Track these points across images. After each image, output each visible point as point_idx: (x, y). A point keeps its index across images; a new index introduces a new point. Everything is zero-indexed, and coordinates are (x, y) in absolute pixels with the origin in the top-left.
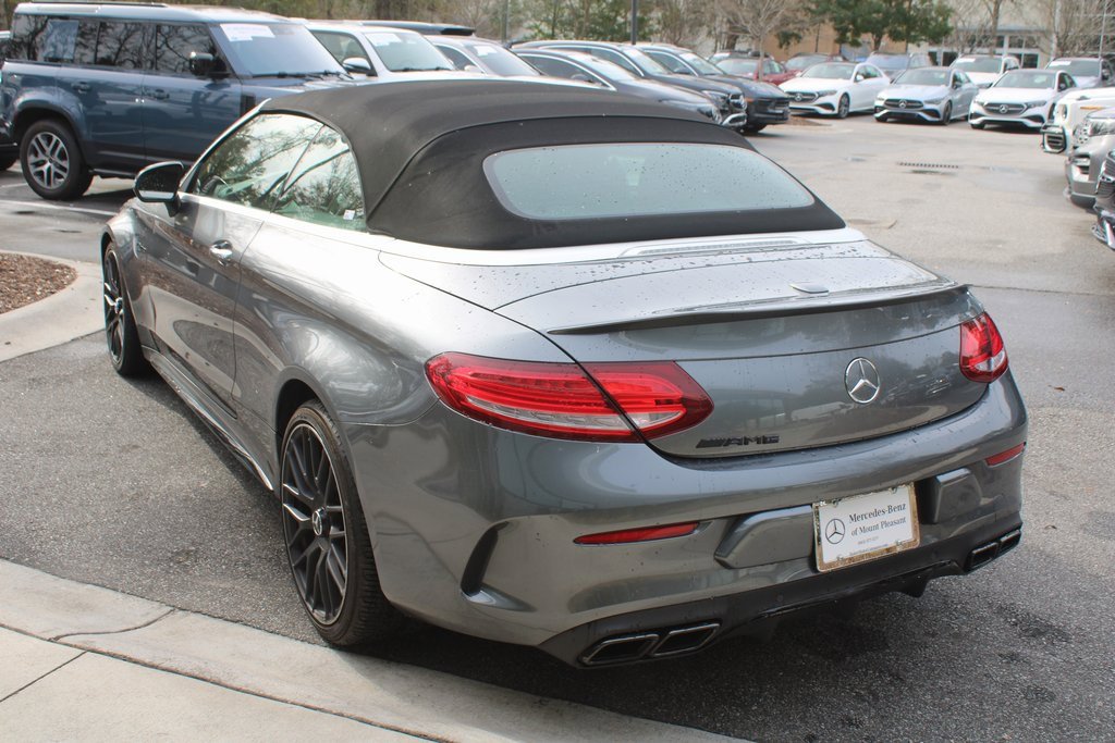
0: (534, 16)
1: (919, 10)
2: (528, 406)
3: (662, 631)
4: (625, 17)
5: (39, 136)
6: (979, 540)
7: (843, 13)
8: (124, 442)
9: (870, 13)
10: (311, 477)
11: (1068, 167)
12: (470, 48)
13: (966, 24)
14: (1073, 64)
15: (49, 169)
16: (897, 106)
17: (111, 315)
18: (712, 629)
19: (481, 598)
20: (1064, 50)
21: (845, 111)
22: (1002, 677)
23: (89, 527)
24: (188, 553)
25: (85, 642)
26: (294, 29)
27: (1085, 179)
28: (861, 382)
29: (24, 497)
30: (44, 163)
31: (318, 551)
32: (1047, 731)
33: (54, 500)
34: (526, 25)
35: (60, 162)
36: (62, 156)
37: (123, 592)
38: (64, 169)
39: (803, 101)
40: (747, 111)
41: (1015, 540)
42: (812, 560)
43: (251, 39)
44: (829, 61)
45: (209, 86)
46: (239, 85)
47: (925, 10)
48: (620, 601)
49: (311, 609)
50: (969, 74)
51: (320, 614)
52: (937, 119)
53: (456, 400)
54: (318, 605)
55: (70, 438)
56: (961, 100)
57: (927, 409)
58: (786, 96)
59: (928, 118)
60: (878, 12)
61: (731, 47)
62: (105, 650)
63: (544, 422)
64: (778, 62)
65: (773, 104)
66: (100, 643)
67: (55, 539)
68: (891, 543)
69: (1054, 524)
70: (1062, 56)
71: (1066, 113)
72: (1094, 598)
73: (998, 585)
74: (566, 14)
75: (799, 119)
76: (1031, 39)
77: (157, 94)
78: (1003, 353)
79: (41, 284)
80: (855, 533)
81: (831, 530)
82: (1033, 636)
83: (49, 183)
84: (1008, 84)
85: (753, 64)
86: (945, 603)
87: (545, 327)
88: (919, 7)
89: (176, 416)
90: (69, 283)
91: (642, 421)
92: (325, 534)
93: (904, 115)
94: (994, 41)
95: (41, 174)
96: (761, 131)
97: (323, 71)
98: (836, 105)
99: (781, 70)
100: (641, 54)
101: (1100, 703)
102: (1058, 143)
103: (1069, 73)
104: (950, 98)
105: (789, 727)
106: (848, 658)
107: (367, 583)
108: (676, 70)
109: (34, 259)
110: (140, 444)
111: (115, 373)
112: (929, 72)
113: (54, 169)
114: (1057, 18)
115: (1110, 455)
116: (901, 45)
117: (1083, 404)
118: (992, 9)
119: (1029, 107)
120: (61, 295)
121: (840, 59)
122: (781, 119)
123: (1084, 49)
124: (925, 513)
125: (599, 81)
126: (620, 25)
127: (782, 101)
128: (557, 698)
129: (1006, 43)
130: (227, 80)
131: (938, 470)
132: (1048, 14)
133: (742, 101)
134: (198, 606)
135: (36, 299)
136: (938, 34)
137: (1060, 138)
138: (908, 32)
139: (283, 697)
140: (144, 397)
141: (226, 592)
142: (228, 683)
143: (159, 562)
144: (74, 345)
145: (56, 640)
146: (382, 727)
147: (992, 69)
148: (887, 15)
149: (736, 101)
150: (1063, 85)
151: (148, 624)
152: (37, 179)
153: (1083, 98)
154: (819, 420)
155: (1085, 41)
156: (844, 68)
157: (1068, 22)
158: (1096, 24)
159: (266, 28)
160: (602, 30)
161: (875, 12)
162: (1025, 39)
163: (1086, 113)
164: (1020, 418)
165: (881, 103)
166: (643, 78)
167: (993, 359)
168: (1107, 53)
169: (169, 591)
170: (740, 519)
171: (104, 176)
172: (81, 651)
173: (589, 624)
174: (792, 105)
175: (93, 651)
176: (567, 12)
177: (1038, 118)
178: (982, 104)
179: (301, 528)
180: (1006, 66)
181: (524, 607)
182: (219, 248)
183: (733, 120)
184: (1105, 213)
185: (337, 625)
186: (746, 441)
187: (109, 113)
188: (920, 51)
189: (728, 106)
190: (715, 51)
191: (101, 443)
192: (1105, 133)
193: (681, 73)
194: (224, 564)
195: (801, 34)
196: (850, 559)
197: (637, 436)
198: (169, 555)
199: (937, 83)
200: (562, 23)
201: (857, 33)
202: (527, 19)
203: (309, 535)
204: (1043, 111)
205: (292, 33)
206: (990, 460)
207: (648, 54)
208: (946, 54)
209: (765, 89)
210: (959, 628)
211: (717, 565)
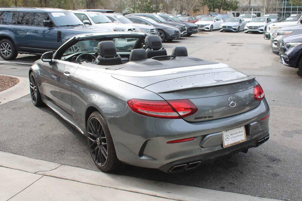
0: (129, 6)
1: (230, 2)
2: (153, 111)
3: (188, 163)
4: (153, 6)
5: (3, 43)
6: (260, 139)
7: (211, 4)
8: (40, 123)
9: (217, 3)
10: (96, 130)
11: (272, 44)
12: (115, 16)
13: (242, 5)
14: (270, 15)
15: (6, 52)
16: (226, 28)
17: (32, 91)
18: (199, 162)
19: (143, 158)
20: (267, 12)
21: (212, 29)
22: (266, 171)
23: (36, 145)
24: (62, 151)
25: (43, 173)
26: (70, 13)
27: (276, 46)
28: (232, 102)
29: (18, 138)
30: (5, 50)
31: (98, 148)
32: (278, 183)
33: (25, 139)
34: (127, 9)
35: (9, 50)
36: (10, 48)
37: (48, 161)
38: (10, 52)
39: (201, 27)
40: (187, 30)
41: (268, 138)
42: (222, 145)
43: (59, 16)
44: (207, 16)
45: (49, 29)
46: (57, 29)
47: (231, 2)
48: (177, 157)
49: (97, 163)
50: (244, 19)
51: (100, 164)
52: (236, 31)
53: (136, 110)
54: (99, 162)
55: (26, 123)
56: (242, 26)
57: (246, 108)
58: (197, 26)
59: (234, 31)
60: (219, 3)
61: (181, 13)
62: (48, 175)
63: (158, 115)
64: (193, 17)
65: (194, 28)
66: (47, 173)
67: (28, 149)
68: (240, 140)
69: (275, 134)
70: (267, 14)
71: (270, 29)
72: (286, 152)
73: (263, 150)
74: (137, 6)
75: (200, 32)
76: (259, 9)
77: (35, 31)
78: (263, 93)
79: (10, 83)
80: (232, 138)
81: (226, 138)
82: (273, 161)
83: (6, 56)
84: (254, 21)
85: (188, 18)
86: (251, 154)
87: (157, 92)
88: (230, 1)
89: (52, 117)
90: (18, 83)
91: (181, 113)
92: (101, 144)
93: (227, 30)
94: (250, 10)
95: (4, 53)
96: (191, 36)
97: (78, 24)
98: (210, 28)
99: (195, 19)
100: (159, 16)
101: (290, 176)
102: (268, 37)
103: (269, 18)
104: (239, 25)
105: (217, 185)
106: (229, 169)
107: (113, 155)
108: (168, 20)
109: (7, 76)
110: (44, 124)
111: (34, 106)
112: (234, 19)
113: (7, 52)
114: (265, 3)
115: (287, 117)
116: (225, 11)
117: (280, 104)
118: (249, 1)
119: (260, 27)
120: (16, 86)
121: (210, 16)
122: (196, 32)
123: (272, 11)
124: (247, 133)
125: (149, 24)
126: (152, 8)
127: (196, 28)
128: (160, 181)
129: (252, 10)
130: (53, 27)
131: (250, 122)
132: (263, 2)
133: (186, 28)
134: (68, 164)
135: (10, 87)
136: (235, 8)
137: (268, 36)
138: (227, 8)
139: (95, 184)
140: (43, 112)
141: (74, 160)
142: (81, 181)
143: (55, 153)
144: (22, 99)
145: (35, 173)
146: (121, 190)
147: (250, 17)
148: (222, 4)
149: (184, 28)
150: (268, 21)
151: (56, 168)
152: (3, 55)
153: (274, 25)
154: (220, 112)
155: (272, 9)
156: (211, 18)
157: (268, 4)
158: (275, 5)
159: (63, 13)
160: (147, 9)
161: (218, 3)
162: (257, 9)
163: (275, 29)
164: (268, 109)
165: (221, 27)
166: (160, 23)
167: (261, 95)
168: (279, 12)
169: (59, 160)
170: (205, 136)
171: (21, 53)
172: (43, 176)
173: (171, 162)
174: (198, 28)
175: (46, 175)
176: (137, 5)
177: (262, 30)
178: (247, 27)
179: (93, 143)
180: (253, 16)
181: (154, 159)
182: (66, 73)
183: (184, 33)
184: (282, 55)
185: (105, 166)
186: (206, 117)
187: (20, 36)
188: (230, 13)
189: (182, 29)
190: (177, 15)
191: (34, 124)
192: (281, 35)
193: (170, 21)
194: (72, 153)
195: (200, 9)
196: (231, 144)
197: (180, 117)
198: (58, 151)
199: (236, 21)
200: (137, 8)
201: (214, 8)
202: (127, 7)
203: (96, 145)
204: (263, 28)
205: (70, 14)
206: (262, 119)
207: (161, 16)
208: (237, 13)
209: (192, 25)
210: (255, 160)
211: (200, 147)
